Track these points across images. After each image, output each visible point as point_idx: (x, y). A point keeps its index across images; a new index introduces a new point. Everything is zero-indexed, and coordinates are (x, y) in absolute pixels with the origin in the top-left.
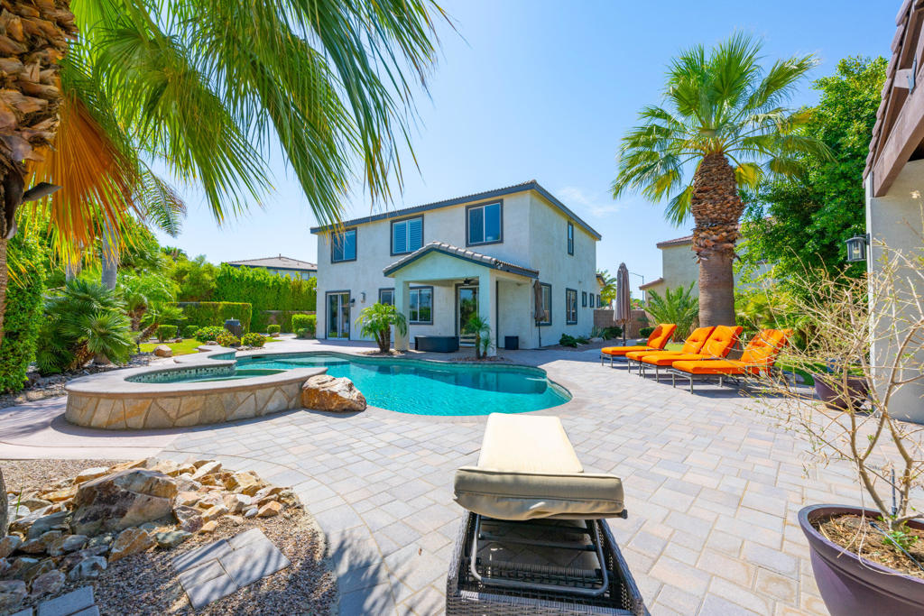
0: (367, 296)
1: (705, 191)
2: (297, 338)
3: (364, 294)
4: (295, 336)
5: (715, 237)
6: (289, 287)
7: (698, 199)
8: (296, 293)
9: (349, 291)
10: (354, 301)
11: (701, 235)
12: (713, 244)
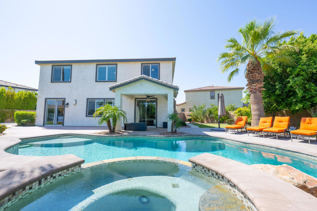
0: (78, 102)
1: (254, 70)
2: (18, 126)
3: (76, 101)
4: (17, 125)
5: (259, 86)
6: (4, 95)
7: (252, 72)
8: (10, 99)
9: (65, 99)
10: (68, 104)
11: (253, 85)
12: (258, 88)
